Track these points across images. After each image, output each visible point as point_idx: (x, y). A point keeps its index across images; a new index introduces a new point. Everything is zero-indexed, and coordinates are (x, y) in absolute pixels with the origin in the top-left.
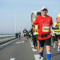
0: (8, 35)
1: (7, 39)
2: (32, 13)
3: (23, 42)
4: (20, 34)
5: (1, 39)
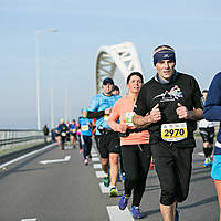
0: (9, 135)
2: (98, 53)
3: (67, 158)
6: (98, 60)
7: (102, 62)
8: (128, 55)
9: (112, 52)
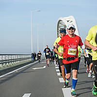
0: (19, 57)
1: (18, 63)
2: (58, 20)
3: (45, 67)
4: (39, 55)
5: (9, 62)
6: (58, 24)
7: (60, 25)
8: (71, 22)
9: (64, 20)
